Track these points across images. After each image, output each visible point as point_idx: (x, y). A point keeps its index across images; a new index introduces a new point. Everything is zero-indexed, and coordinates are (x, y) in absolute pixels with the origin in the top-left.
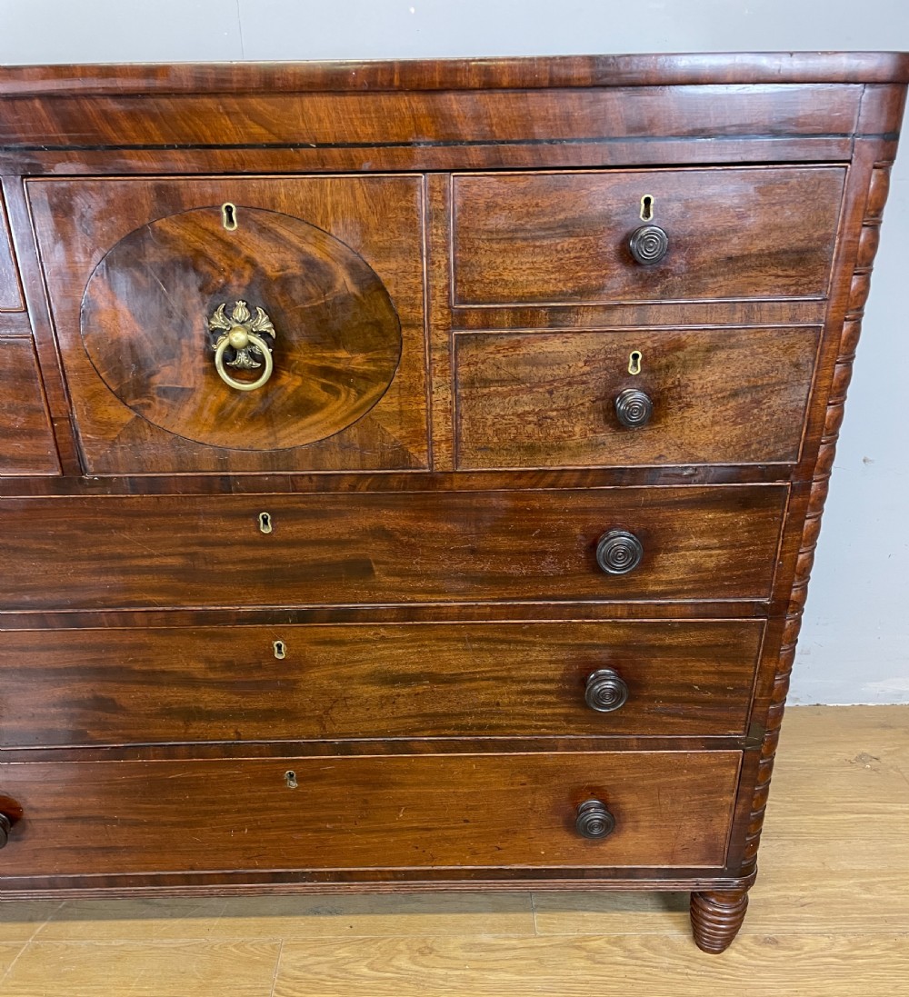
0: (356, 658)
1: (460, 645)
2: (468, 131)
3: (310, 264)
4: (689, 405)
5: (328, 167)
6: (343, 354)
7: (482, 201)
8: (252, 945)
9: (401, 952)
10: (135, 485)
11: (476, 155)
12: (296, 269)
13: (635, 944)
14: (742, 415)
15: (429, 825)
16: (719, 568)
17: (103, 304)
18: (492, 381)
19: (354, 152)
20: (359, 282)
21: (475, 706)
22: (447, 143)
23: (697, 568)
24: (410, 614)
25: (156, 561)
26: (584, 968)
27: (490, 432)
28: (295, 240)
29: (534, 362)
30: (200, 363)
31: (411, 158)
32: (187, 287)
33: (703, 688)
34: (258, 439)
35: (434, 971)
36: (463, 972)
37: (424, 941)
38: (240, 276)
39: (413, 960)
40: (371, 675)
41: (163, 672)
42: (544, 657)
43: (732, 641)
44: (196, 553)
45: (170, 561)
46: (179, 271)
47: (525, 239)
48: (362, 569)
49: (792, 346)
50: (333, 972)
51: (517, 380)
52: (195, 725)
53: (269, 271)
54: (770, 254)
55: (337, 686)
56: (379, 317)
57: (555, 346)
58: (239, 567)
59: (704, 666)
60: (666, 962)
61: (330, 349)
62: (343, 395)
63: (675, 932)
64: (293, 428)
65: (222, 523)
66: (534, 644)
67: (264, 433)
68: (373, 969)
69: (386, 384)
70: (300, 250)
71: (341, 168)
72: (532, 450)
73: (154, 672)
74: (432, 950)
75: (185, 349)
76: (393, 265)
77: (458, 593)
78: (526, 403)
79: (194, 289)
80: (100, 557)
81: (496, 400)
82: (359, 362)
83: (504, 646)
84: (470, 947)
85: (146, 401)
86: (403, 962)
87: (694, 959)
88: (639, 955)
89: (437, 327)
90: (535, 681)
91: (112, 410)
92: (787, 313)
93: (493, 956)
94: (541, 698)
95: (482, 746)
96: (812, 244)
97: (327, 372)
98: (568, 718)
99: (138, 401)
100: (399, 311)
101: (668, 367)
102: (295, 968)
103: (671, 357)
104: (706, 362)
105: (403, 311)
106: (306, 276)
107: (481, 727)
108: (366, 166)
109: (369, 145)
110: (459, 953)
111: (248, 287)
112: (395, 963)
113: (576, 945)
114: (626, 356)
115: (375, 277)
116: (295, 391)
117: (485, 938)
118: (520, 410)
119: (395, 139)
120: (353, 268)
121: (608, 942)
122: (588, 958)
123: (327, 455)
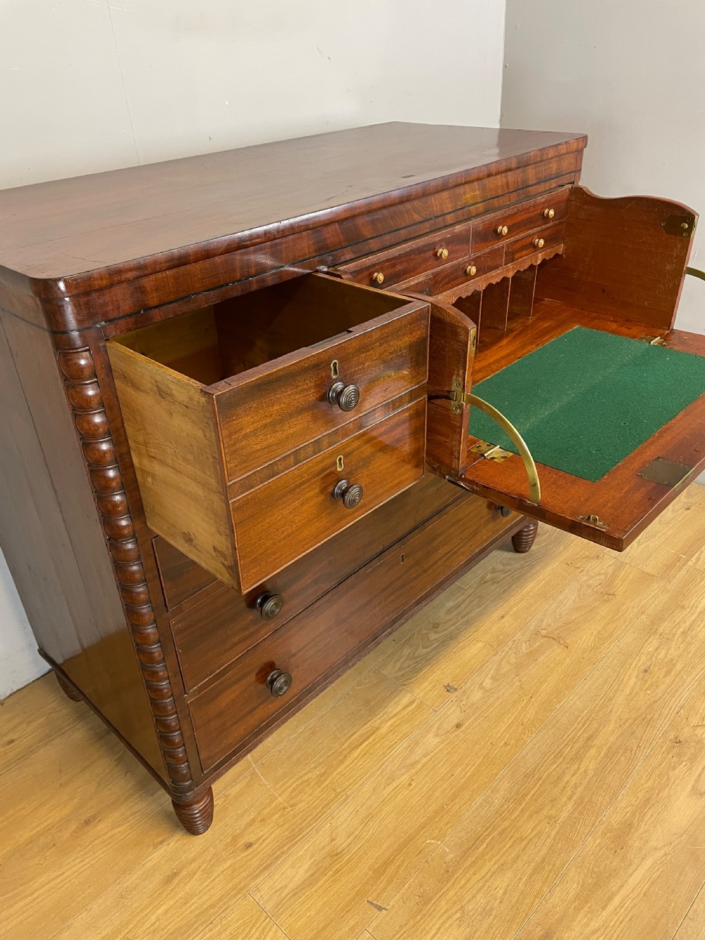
8: (365, 679)
9: (427, 634)
13: (501, 567)
15: (449, 549)
26: (497, 588)
35: (449, 629)
36: (461, 622)
37: (430, 623)
39: (436, 632)
50: (415, 661)
60: (518, 565)
63: (506, 553)
68: (426, 648)
74: (438, 624)
84: (449, 611)
86: (433, 636)
88: (506, 570)
93: (463, 606)
102: (397, 672)
110: (448, 617)
112: (431, 639)
113: (483, 582)
117: (450, 604)
121: (492, 573)
122: (493, 583)
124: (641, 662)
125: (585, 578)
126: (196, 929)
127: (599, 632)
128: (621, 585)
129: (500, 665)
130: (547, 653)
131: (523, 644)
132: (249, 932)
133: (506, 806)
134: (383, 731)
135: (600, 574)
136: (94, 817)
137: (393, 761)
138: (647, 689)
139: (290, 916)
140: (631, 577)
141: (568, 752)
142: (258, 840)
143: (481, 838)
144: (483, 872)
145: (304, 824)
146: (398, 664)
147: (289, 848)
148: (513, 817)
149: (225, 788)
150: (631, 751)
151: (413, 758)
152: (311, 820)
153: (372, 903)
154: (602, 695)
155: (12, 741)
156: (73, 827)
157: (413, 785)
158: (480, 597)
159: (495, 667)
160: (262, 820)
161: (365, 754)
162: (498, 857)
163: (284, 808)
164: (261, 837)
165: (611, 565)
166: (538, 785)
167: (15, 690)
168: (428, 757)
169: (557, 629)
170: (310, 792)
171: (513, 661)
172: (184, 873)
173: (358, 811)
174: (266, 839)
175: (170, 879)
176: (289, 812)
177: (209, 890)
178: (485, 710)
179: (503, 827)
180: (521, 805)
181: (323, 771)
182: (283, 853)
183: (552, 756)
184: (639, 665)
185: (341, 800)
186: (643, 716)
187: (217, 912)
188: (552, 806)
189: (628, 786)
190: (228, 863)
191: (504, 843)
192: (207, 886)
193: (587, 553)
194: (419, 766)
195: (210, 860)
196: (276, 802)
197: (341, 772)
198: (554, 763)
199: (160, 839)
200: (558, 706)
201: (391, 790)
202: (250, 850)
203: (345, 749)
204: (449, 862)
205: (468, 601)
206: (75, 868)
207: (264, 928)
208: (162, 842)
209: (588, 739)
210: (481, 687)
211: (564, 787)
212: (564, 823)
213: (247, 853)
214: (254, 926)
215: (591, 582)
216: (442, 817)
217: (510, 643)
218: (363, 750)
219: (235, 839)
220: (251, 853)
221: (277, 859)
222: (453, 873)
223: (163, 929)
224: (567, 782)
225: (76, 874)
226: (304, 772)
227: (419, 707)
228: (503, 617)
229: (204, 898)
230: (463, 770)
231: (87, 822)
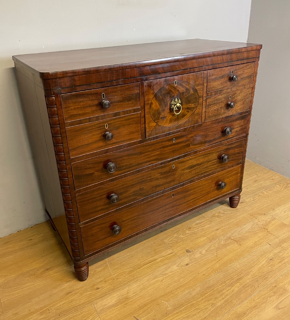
0: (186, 164)
1: (202, 156)
2: (210, 63)
3: (187, 89)
4: (237, 103)
5: (191, 72)
6: (190, 104)
7: (211, 74)
8: (157, 242)
9: (186, 231)
10: (154, 138)
11: (211, 67)
12: (185, 91)
13: (222, 212)
14: (243, 103)
15: (195, 197)
16: (239, 131)
17: (154, 103)
18: (211, 104)
19: (194, 69)
20: (193, 91)
21: (204, 168)
22: (207, 66)
23: (236, 131)
24: (195, 152)
25: (155, 154)
26: (219, 219)
27: (210, 114)
28: (185, 85)
29: (217, 100)
30: (168, 111)
31: (202, 69)
32: (168, 97)
33: (237, 153)
34: (176, 124)
35: (195, 231)
37: (188, 227)
38: (176, 93)
39: (189, 231)
40: (188, 167)
41: (153, 178)
42: (215, 155)
43: (241, 144)
44: (162, 150)
45: (157, 153)
46: (167, 94)
47: (217, 80)
48: (188, 145)
49: (249, 91)
50: (177, 239)
51: (215, 104)
52: (157, 189)
53: (181, 92)
54: (247, 77)
55: (182, 172)
56: (196, 97)
57: (220, 96)
58: (169, 151)
59: (237, 150)
60: (230, 212)
61: (189, 104)
62: (190, 112)
63: (227, 207)
64: (181, 120)
65: (167, 142)
66: (213, 153)
67: (177, 122)
68: (184, 235)
69: (196, 109)
70: (186, 87)
71: (193, 72)
72: (216, 115)
73: (151, 179)
74: (191, 228)
75: (166, 109)
76: (199, 87)
77: (203, 146)
78: (216, 107)
79: (169, 97)
80: (145, 156)
81: (211, 108)
82: (193, 105)
83: (209, 155)
84: (197, 224)
85: (158, 120)
86: (187, 232)
87: (234, 210)
88: (225, 213)
89: (204, 97)
90: (213, 160)
91: (153, 124)
92: (249, 86)
93: (202, 223)
94: (214, 163)
95: (205, 176)
96: (251, 74)
97: (188, 108)
98: (218, 166)
99: (157, 121)
100: (199, 95)
101: (234, 97)
102: (169, 242)
103: (235, 95)
104: (239, 95)
105: (200, 95)
106: (186, 91)
107: (205, 173)
108: (196, 71)
109: (197, 67)
110: (196, 226)
111: (177, 95)
113: (214, 216)
114: (229, 96)
115: (196, 90)
116: (183, 113)
117: (198, 222)
118: (215, 109)
119: (200, 66)
120: (193, 89)
121: (218, 213)
122: (218, 217)
123: (186, 124)
124: (270, 256)
125: (256, 221)
126: (72, 311)
127: (256, 242)
128: (271, 226)
129: (210, 247)
130: (231, 246)
131: (223, 241)
132: (89, 316)
133: (196, 296)
134: (158, 261)
135: (263, 221)
136: (50, 268)
137: (158, 272)
138: (269, 266)
139: (105, 315)
140: (276, 224)
141: (228, 282)
142: (102, 287)
143: (183, 305)
144: (180, 317)
145: (119, 286)
146: (171, 239)
147: (111, 293)
148: (198, 300)
149: (96, 268)
150: (254, 287)
151: (167, 272)
152: (122, 285)
153: (135, 317)
154: (249, 265)
155: (31, 240)
156: (42, 270)
157: (163, 281)
158: (211, 221)
159: (208, 247)
160: (105, 281)
161: (148, 267)
162: (187, 313)
163: (114, 279)
164: (103, 286)
165: (269, 218)
166: (212, 291)
167: (37, 224)
168: (172, 273)
169: (238, 238)
170: (125, 276)
171: (216, 246)
172: (73, 293)
173: (140, 286)
174: (105, 288)
175: (68, 293)
176: (115, 281)
177: (80, 300)
178: (199, 261)
179: (193, 303)
180: (202, 297)
181: (132, 270)
182: (109, 293)
183: (221, 283)
184: (269, 256)
185: (135, 281)
186: (264, 276)
187: (81, 307)
188: (215, 300)
189: (249, 299)
190: (89, 293)
191: (191, 309)
192: (80, 298)
193: (261, 212)
194: (167, 276)
195: (83, 290)
196: (112, 276)
197: (138, 271)
198: (221, 285)
199: (69, 280)
200: (229, 265)
201: (155, 281)
202: (98, 290)
203: (142, 264)
204: (168, 310)
205: (206, 222)
206: (38, 283)
207: (95, 316)
208: (69, 281)
209: (238, 280)
210: (201, 253)
211: (222, 294)
212: (218, 307)
213: (96, 291)
214: (91, 315)
215: (259, 223)
216: (171, 294)
217: (217, 239)
218: (148, 266)
219: (94, 285)
220: (98, 291)
221: (106, 295)
222: (168, 315)
223: (61, 309)
224: (224, 293)
225: (39, 285)
226: (125, 269)
227: (174, 255)
228: (217, 230)
229: (78, 302)
230: (184, 280)
231: (47, 270)
